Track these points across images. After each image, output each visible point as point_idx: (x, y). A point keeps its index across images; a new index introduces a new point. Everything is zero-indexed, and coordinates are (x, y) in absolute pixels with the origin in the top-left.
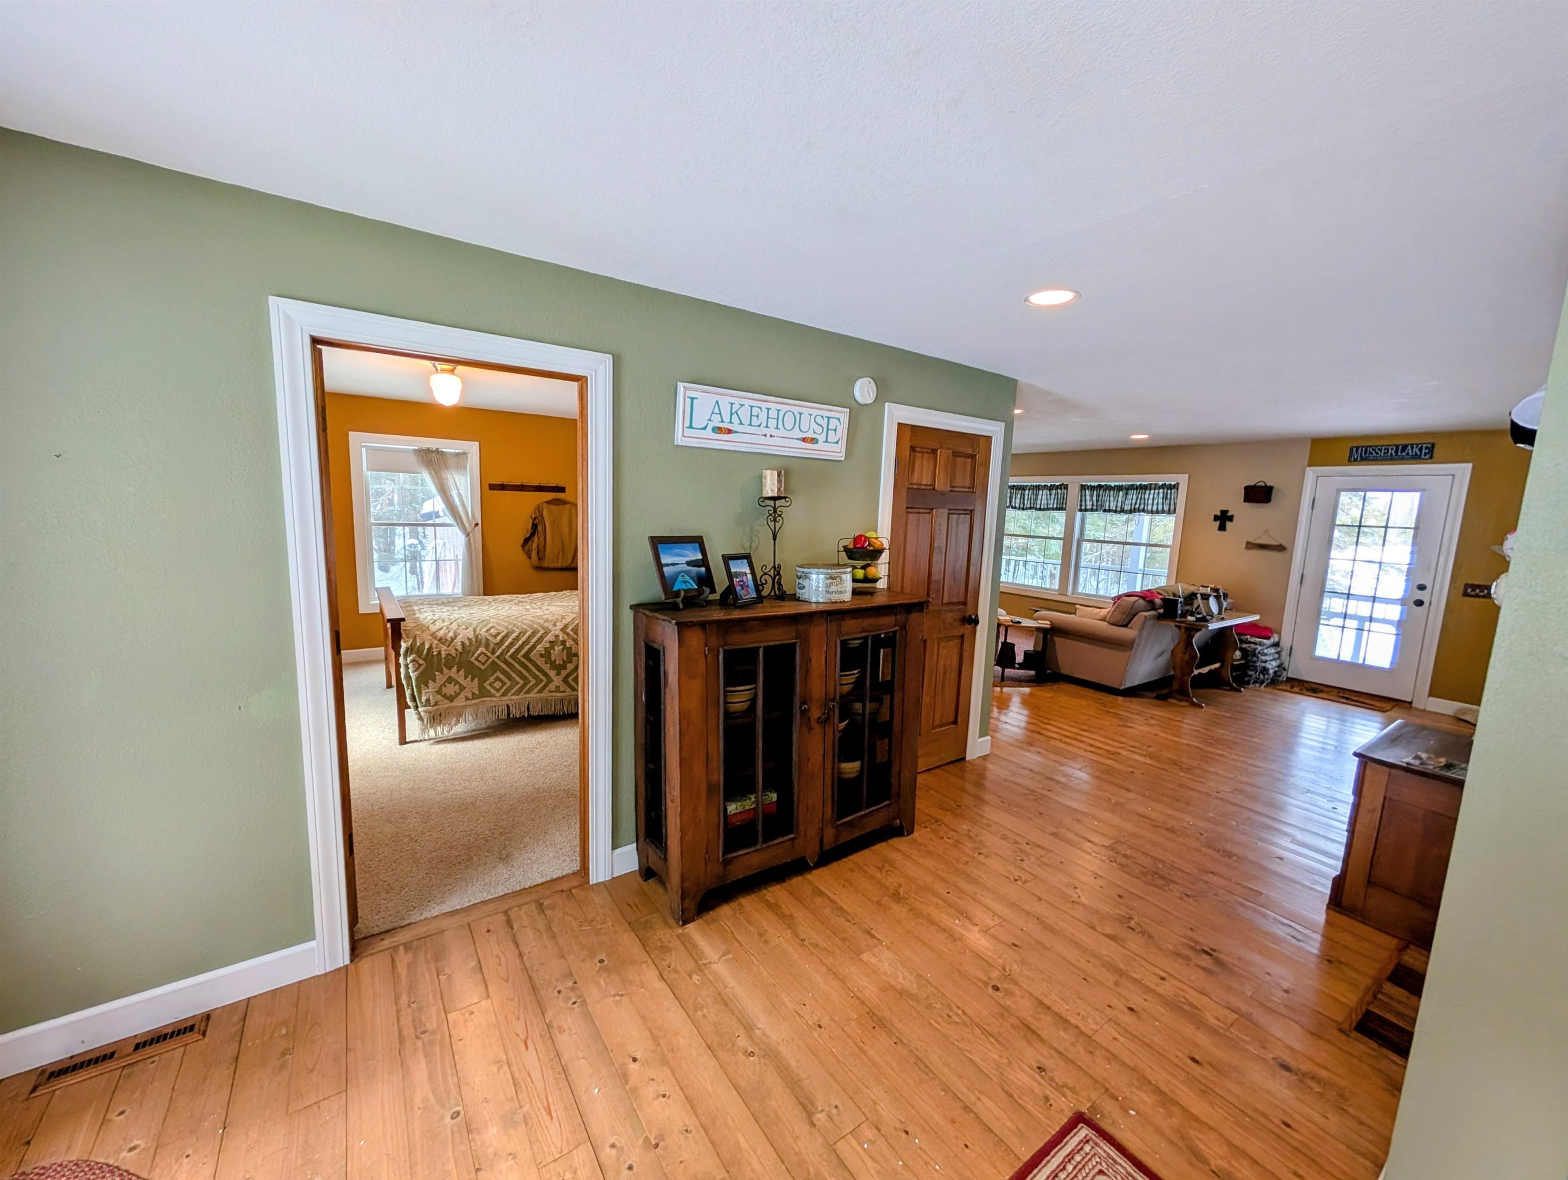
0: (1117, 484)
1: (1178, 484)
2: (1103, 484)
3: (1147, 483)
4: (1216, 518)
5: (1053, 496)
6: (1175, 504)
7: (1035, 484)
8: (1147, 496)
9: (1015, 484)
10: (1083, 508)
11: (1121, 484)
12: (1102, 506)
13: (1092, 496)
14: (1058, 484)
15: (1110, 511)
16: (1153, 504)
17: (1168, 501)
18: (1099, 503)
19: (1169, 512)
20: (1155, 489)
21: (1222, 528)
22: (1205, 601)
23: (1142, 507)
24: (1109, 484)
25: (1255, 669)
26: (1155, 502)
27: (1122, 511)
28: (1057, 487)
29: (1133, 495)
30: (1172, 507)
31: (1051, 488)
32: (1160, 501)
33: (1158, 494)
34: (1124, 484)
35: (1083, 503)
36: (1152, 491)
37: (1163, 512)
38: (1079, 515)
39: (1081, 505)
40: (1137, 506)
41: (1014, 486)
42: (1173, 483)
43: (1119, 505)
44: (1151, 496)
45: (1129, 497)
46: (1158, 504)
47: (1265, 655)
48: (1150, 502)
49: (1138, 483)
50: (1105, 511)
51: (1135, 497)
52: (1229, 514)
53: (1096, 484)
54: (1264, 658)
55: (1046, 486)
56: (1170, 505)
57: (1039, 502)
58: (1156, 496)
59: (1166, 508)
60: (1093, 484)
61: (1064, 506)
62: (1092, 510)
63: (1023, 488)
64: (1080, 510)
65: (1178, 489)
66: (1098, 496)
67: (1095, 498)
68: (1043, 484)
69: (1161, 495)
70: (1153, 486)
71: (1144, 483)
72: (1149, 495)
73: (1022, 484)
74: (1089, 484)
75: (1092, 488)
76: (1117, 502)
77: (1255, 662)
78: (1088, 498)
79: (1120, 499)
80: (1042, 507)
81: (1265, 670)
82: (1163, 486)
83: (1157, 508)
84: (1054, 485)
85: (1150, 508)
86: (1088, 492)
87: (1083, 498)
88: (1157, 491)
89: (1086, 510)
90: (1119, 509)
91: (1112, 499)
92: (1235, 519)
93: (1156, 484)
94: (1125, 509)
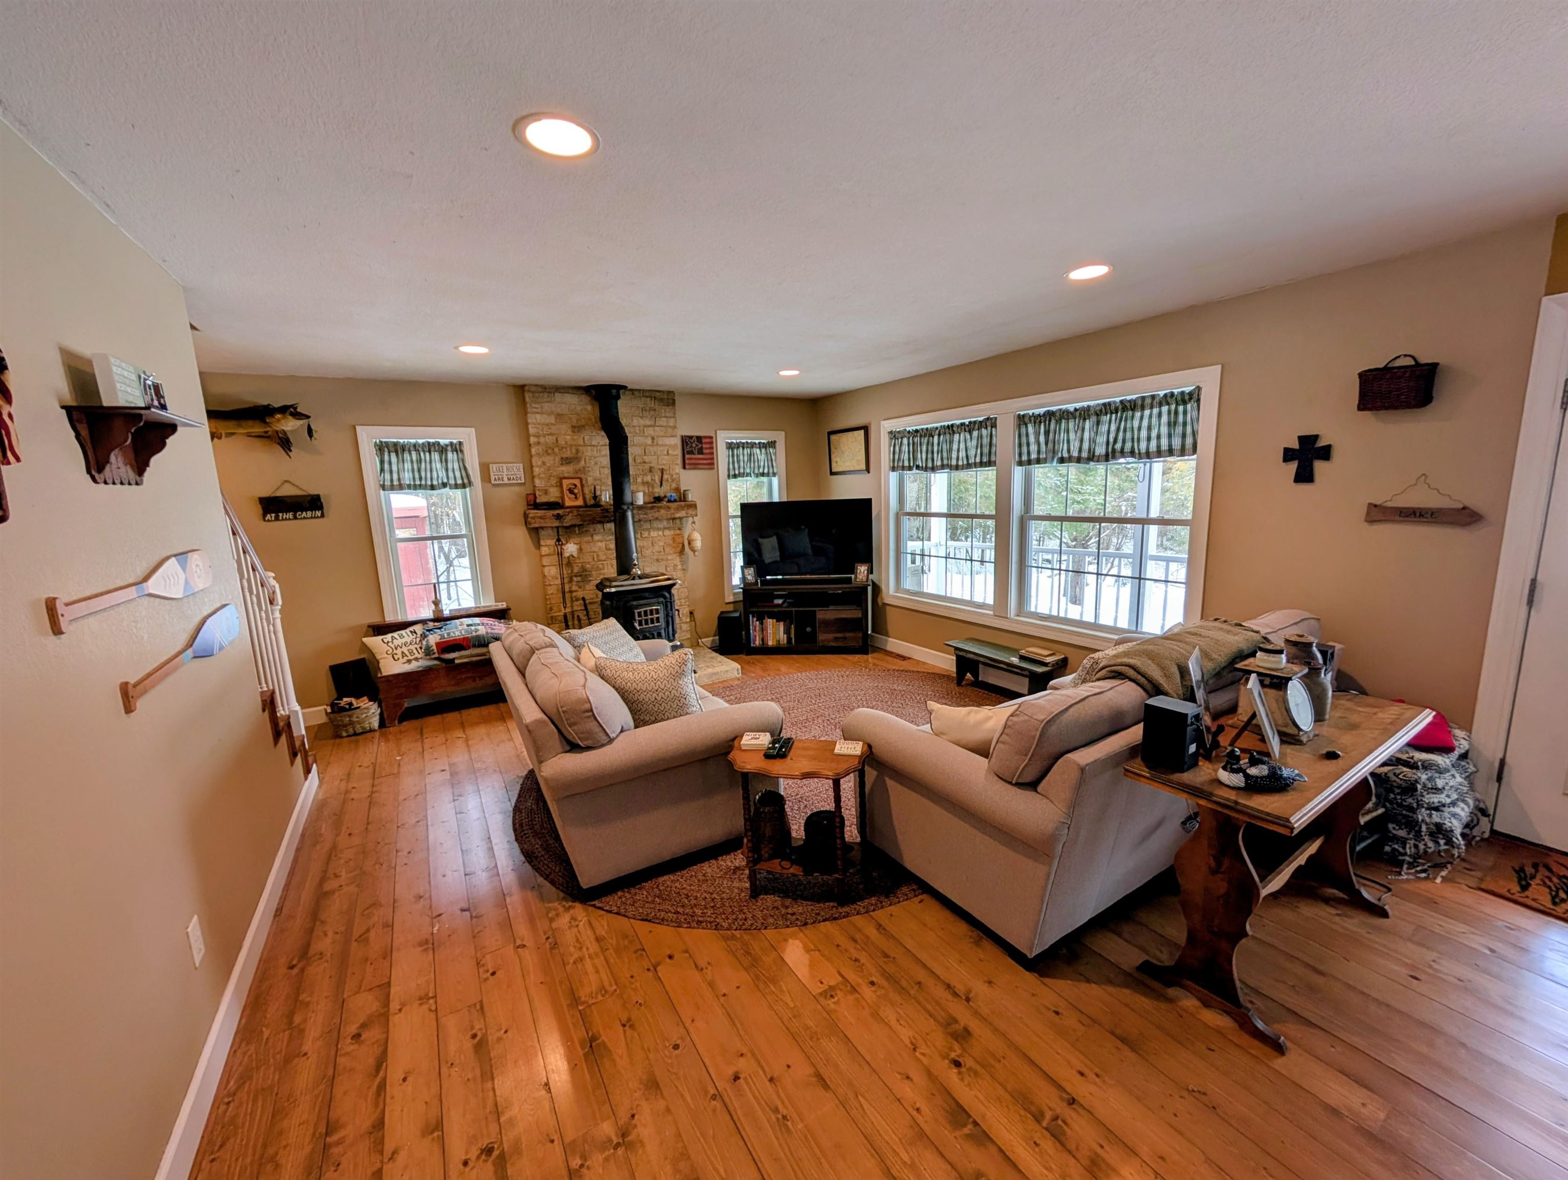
0: (1078, 405)
1: (1199, 388)
2: (1054, 408)
3: (1134, 397)
4: (1288, 455)
5: (974, 442)
6: (1194, 434)
7: (946, 424)
8: (1136, 424)
9: (918, 428)
10: (1025, 458)
11: (1085, 404)
12: (1054, 452)
13: (1037, 434)
14: (981, 419)
15: (1070, 459)
16: (1149, 439)
17: (1179, 429)
18: (1050, 445)
19: (1183, 452)
20: (1152, 407)
21: (1304, 476)
22: (1272, 692)
23: (1128, 446)
24: (1064, 407)
25: (1412, 825)
26: (1154, 434)
27: (1092, 458)
28: (981, 425)
29: (1109, 424)
30: (1189, 441)
31: (969, 428)
32: (1164, 430)
33: (1160, 415)
34: (1092, 403)
35: (1025, 449)
36: (1147, 412)
37: (1171, 452)
38: (1018, 473)
39: (1020, 455)
40: (1118, 446)
41: (917, 431)
42: (1187, 389)
43: (1086, 446)
44: (1145, 423)
45: (1104, 428)
46: (1159, 437)
47: (1437, 790)
48: (1144, 433)
49: (1118, 400)
50: (1062, 460)
51: (1113, 427)
52: (1321, 443)
53: (1041, 411)
54: (1435, 799)
55: (963, 424)
56: (1184, 436)
57: (954, 455)
58: (1154, 420)
59: (1177, 443)
60: (1038, 411)
61: (993, 459)
62: (1038, 461)
63: (929, 433)
64: (1020, 463)
65: (1198, 400)
66: (1047, 433)
67: (1042, 439)
68: (958, 422)
69: (1165, 419)
70: (1148, 401)
71: (1129, 398)
72: (1139, 421)
73: (929, 426)
74: (1030, 412)
75: (1037, 419)
76: (1082, 441)
77: (1411, 809)
78: (1032, 439)
79: (1086, 435)
80: (960, 463)
81: (1439, 831)
82: (1167, 399)
83: (1159, 446)
84: (975, 422)
85: (1143, 446)
86: (1031, 428)
87: (1024, 440)
88: (1155, 411)
89: (1029, 462)
90: (1085, 455)
91: (1072, 436)
92: (1335, 453)
93: (1153, 397)
94: (1097, 453)
